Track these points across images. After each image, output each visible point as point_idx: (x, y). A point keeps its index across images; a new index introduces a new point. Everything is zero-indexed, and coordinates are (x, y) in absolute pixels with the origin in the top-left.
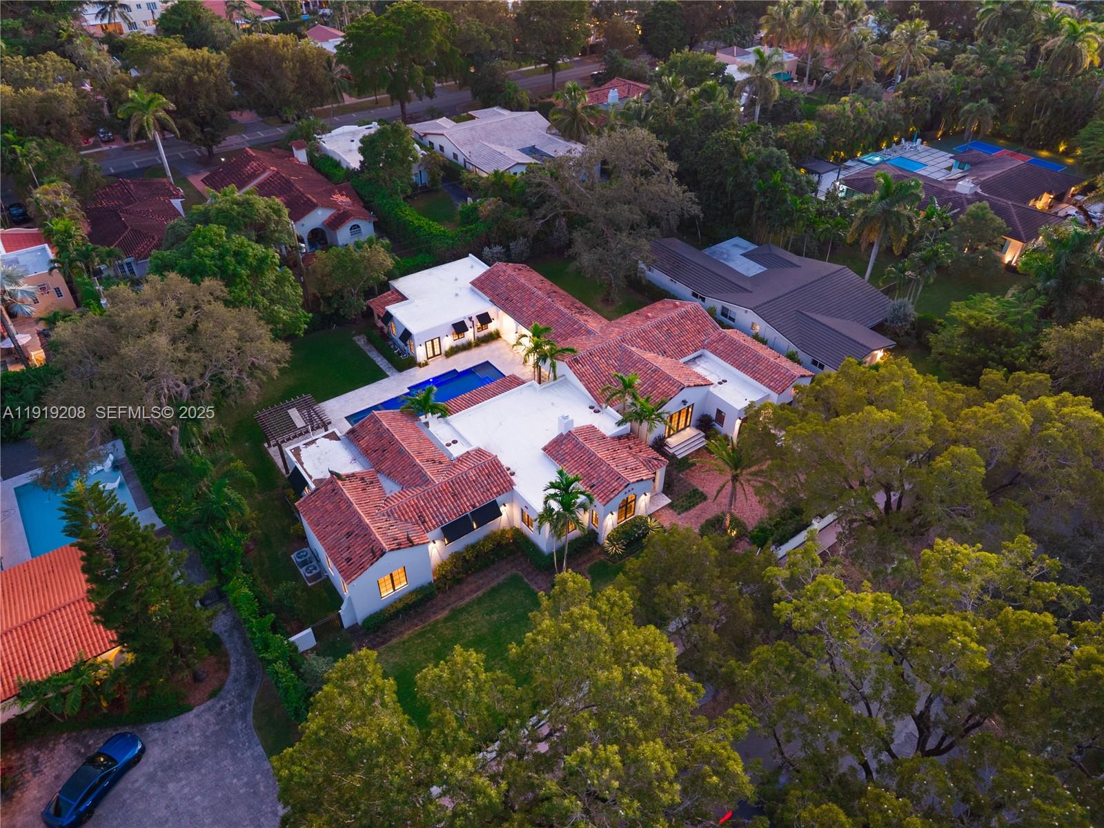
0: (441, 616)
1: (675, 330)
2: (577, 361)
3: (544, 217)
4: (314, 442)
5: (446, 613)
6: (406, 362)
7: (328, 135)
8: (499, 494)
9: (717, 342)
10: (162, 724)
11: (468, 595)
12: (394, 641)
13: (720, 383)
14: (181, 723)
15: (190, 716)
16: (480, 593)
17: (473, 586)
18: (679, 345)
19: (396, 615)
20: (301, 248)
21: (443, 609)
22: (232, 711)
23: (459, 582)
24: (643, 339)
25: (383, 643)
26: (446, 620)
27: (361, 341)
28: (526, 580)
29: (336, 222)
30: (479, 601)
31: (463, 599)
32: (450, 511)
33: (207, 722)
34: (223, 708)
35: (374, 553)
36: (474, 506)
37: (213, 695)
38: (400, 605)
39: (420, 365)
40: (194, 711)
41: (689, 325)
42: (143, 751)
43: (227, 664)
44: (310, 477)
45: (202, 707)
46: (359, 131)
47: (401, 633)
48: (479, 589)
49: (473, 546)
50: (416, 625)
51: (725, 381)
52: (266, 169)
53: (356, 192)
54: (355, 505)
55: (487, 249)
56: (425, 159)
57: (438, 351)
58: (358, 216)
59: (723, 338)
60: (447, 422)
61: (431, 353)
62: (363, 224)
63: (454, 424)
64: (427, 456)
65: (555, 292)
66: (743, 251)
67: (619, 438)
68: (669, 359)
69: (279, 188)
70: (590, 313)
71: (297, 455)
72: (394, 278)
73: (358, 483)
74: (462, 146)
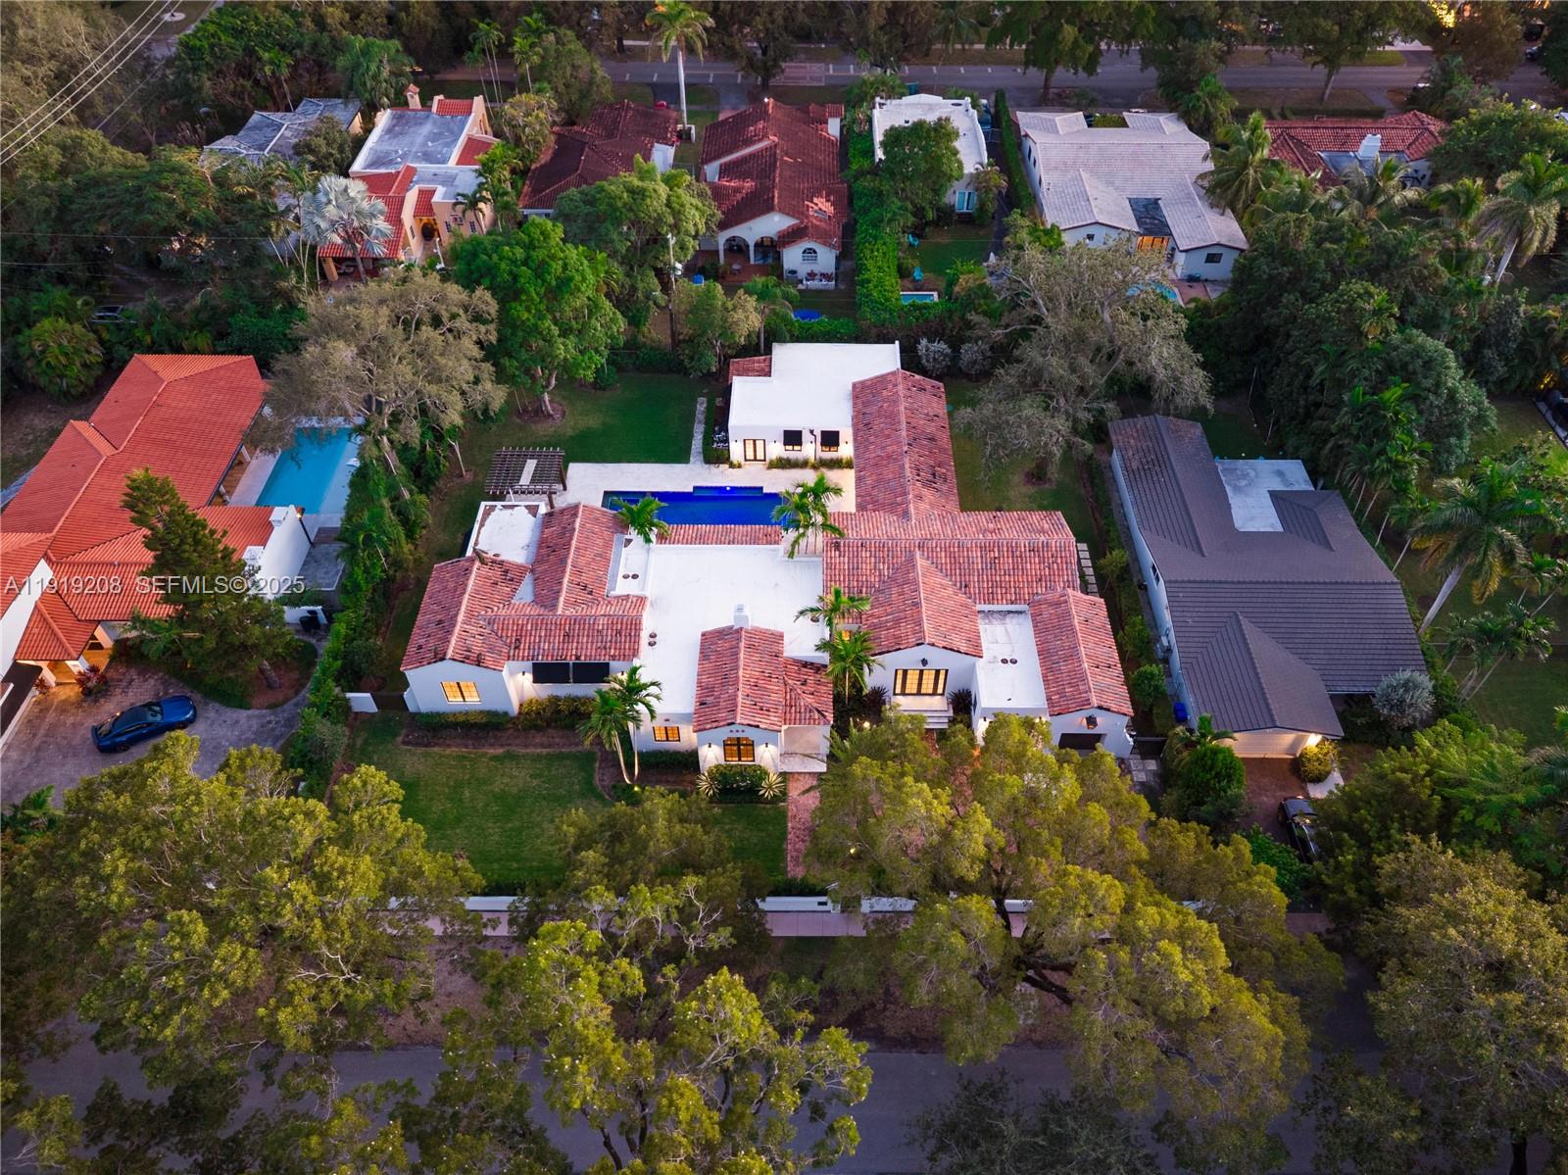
0: (492, 751)
1: (1007, 563)
2: (837, 546)
3: (1007, 326)
4: (512, 507)
5: (500, 751)
6: (716, 455)
7: (897, 101)
8: (614, 658)
9: (1050, 604)
10: (222, 709)
11: (535, 746)
12: (436, 749)
13: (1004, 661)
14: (235, 716)
15: (245, 713)
16: (545, 751)
17: (545, 740)
18: (995, 585)
19: (455, 725)
20: (675, 269)
21: (502, 746)
22: (273, 729)
23: (537, 728)
24: (951, 556)
25: (426, 746)
26: (495, 758)
27: (701, 406)
28: (597, 765)
29: (790, 237)
30: (538, 758)
31: (526, 746)
32: (551, 650)
33: (250, 727)
34: (270, 722)
35: (436, 654)
36: (578, 658)
37: (272, 706)
38: (461, 719)
39: (732, 466)
40: (250, 712)
41: (1033, 566)
42: (191, 721)
43: (303, 686)
44: (476, 544)
45: (257, 712)
46: (940, 106)
47: (449, 746)
48: (550, 746)
49: (575, 699)
50: (466, 746)
51: (1014, 662)
52: (765, 136)
53: (847, 202)
54: (466, 596)
55: (924, 342)
56: (977, 177)
57: (760, 456)
58: (824, 238)
59: (1060, 603)
60: (649, 550)
61: (750, 455)
62: (821, 250)
63: (652, 555)
64: (584, 579)
65: (932, 439)
66: (1278, 486)
67: (805, 665)
68: (962, 598)
69: (762, 167)
70: (945, 488)
71: (487, 513)
72: (782, 341)
73: (497, 573)
74: (1047, 171)
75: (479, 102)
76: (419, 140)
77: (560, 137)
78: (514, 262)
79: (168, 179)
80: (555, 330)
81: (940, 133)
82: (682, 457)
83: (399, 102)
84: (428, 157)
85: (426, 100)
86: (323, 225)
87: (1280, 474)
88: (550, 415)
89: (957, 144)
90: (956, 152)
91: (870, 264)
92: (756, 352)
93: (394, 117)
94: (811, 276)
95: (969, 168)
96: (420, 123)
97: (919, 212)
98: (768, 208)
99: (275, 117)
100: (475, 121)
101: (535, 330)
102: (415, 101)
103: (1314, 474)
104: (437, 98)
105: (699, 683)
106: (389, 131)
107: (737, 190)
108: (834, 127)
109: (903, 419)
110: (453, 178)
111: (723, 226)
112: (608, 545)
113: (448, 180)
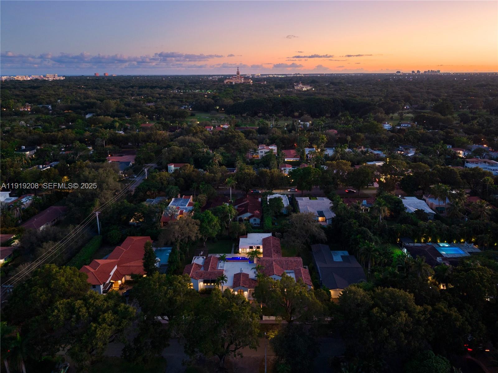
2: (259, 261)
4: (199, 257)
6: (237, 252)
7: (272, 195)
18: (288, 267)
20: (230, 220)
24: (280, 262)
27: (234, 245)
29: (250, 217)
32: (207, 277)
36: (212, 278)
39: (239, 254)
41: (294, 264)
44: (193, 262)
52: (247, 201)
53: (262, 212)
54: (192, 269)
55: (276, 233)
56: (287, 207)
57: (245, 252)
58: (257, 217)
59: (299, 270)
60: (224, 263)
61: (243, 252)
62: (257, 219)
63: (225, 264)
64: (213, 267)
65: (277, 247)
66: (342, 255)
67: (253, 280)
68: (282, 269)
69: (246, 206)
70: (279, 254)
71: (195, 258)
72: (249, 233)
73: (197, 266)
74: (301, 206)
75: (191, 196)
76: (180, 203)
77: (207, 202)
78: (203, 216)
79: (141, 206)
80: (209, 228)
81: (279, 199)
82: (230, 252)
83: (176, 197)
84: (182, 205)
85: (181, 197)
86: (168, 213)
87: (343, 253)
88: (205, 247)
89: (282, 201)
90: (282, 203)
91: (266, 221)
92: (244, 235)
93: (175, 199)
94: (255, 224)
95: (285, 206)
96: (180, 200)
97: (276, 213)
98: (247, 212)
99: (152, 200)
100: (191, 200)
101: (206, 228)
102: (179, 196)
103: (349, 253)
104: (184, 196)
105: (234, 281)
106: (174, 201)
107: (241, 209)
108: (260, 200)
109: (272, 243)
110: (187, 209)
111: (239, 215)
112: (217, 262)
113: (186, 209)
